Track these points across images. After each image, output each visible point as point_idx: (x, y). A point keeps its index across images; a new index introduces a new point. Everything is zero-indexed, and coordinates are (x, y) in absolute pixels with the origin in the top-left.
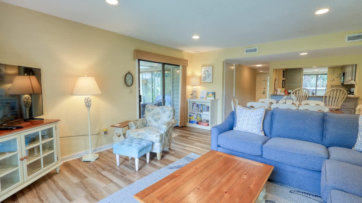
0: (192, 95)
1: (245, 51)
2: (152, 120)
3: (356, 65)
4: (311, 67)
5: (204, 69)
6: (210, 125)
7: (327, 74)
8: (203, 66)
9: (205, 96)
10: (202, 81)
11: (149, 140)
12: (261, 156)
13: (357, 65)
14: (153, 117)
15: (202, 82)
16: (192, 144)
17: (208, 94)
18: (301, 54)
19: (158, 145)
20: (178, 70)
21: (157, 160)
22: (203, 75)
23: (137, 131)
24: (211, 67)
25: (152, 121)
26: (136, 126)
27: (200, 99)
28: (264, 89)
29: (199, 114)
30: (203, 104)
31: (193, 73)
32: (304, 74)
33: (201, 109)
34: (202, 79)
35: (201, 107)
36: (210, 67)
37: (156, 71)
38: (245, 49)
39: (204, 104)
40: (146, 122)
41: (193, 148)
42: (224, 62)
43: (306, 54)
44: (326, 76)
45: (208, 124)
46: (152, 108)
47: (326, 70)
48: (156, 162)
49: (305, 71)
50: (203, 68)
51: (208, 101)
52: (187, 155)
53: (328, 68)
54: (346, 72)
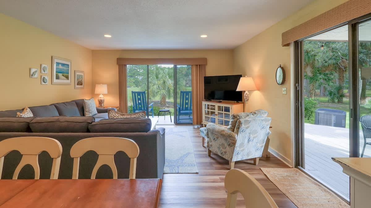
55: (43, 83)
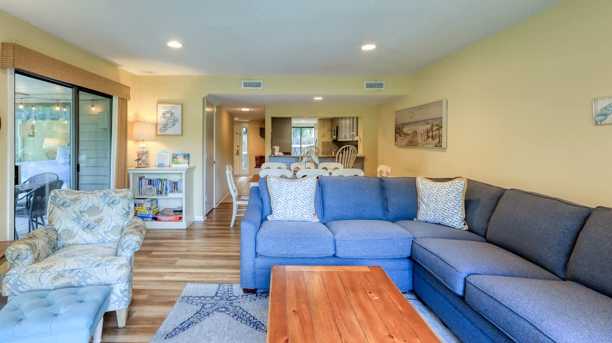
0: (139, 160)
1: (243, 83)
2: (76, 228)
3: (357, 118)
4: (302, 117)
5: (162, 109)
6: (184, 218)
8: (159, 102)
9: (167, 162)
10: (162, 133)
11: (97, 281)
12: (334, 256)
13: (359, 118)
14: (78, 219)
15: (159, 133)
16: (171, 265)
17: (174, 157)
18: (315, 99)
19: (123, 289)
20: (93, 106)
21: (117, 328)
22: (161, 120)
23: (48, 267)
24: (179, 107)
25: (75, 231)
26: (36, 255)
27: (157, 168)
28: (238, 146)
29: (154, 199)
30: (162, 177)
31: (136, 114)
32: (292, 126)
33: (160, 189)
34: (159, 128)
35: (160, 184)
36: (176, 106)
37: (21, 104)
38: (243, 81)
39: (166, 178)
40: (55, 237)
41: (179, 273)
42: (204, 99)
43: (320, 98)
45: (180, 216)
46: (73, 197)
47: (314, 122)
48: (117, 335)
49: (294, 122)
50: (160, 106)
51: (181, 172)
52: (181, 291)
53: (317, 119)
54: (340, 126)
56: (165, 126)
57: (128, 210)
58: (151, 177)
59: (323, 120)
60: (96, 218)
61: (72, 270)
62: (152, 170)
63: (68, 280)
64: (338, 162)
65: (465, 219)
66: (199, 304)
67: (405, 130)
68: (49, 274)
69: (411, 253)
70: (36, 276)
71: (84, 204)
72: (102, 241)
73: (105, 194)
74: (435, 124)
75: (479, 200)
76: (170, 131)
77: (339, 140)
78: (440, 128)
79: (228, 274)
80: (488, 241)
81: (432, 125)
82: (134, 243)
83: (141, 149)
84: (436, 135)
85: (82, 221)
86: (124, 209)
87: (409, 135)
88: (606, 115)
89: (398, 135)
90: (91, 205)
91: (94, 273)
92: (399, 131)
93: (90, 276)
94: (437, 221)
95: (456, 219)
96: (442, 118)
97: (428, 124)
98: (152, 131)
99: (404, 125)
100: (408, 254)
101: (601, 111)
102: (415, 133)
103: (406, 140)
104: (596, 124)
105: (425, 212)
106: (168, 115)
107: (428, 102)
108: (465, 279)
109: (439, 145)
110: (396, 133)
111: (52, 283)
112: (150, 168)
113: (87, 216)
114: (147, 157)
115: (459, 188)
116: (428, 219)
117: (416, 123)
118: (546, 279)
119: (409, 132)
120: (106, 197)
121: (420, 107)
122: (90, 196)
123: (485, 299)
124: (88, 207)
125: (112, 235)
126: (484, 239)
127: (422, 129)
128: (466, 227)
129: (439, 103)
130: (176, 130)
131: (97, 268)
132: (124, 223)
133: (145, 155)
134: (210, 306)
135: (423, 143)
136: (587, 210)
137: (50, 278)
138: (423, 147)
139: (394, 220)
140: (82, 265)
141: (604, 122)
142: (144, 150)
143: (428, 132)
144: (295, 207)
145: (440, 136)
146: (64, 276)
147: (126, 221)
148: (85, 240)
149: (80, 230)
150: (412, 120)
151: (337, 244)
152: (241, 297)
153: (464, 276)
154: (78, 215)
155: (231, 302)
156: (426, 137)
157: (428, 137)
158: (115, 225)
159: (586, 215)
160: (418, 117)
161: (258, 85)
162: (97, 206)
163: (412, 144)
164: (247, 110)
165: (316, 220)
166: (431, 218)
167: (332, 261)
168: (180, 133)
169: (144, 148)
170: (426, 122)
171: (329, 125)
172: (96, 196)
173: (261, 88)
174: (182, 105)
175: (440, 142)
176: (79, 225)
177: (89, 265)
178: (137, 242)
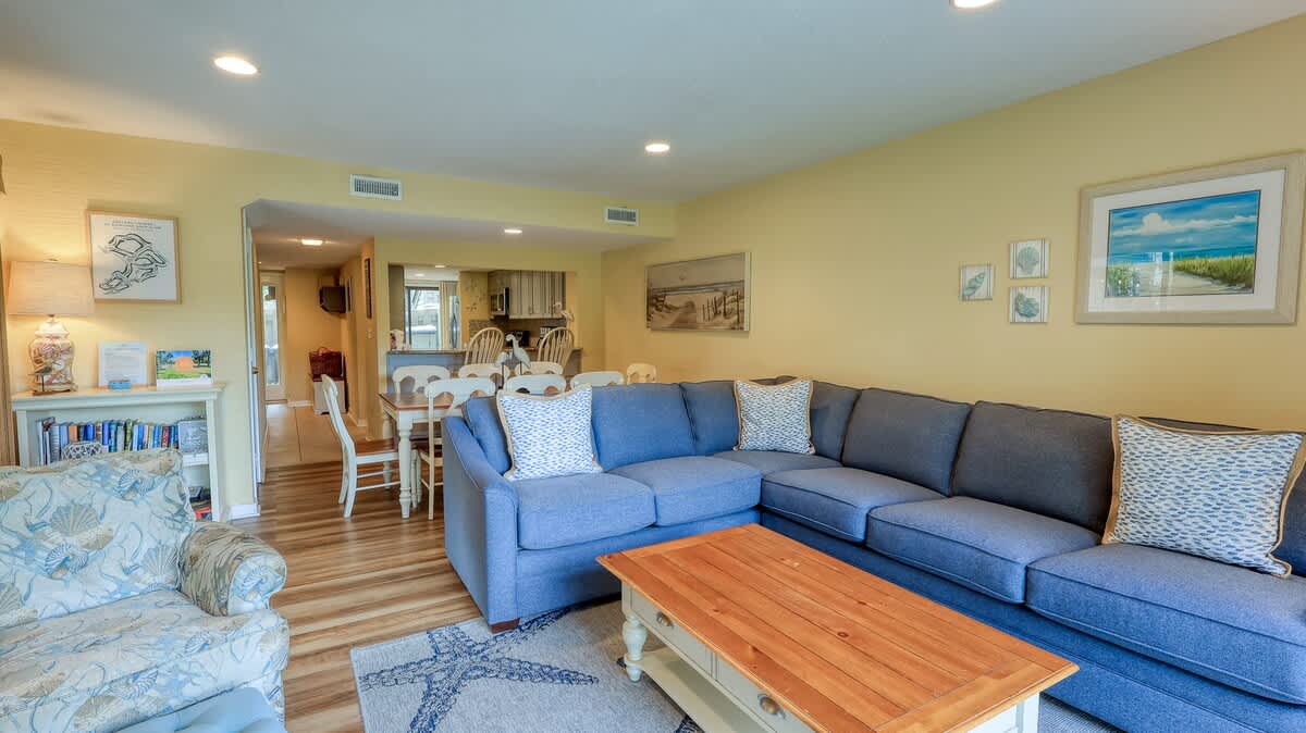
0: (42, 371)
1: (354, 183)
2: (25, 576)
3: (563, 274)
7: (437, 289)
8: (95, 208)
9: (141, 374)
10: (110, 294)
12: (656, 525)
13: (566, 276)
14: (24, 549)
15: (101, 294)
17: (160, 362)
18: (506, 231)
19: (270, 687)
22: (109, 261)
24: (169, 225)
25: (22, 585)
27: (105, 393)
34: (102, 279)
35: (120, 434)
36: (156, 222)
38: (353, 178)
42: (242, 210)
43: (519, 232)
44: (437, 293)
45: (203, 510)
47: (446, 277)
50: (96, 219)
51: (202, 398)
52: (349, 667)
53: (457, 272)
54: (515, 288)
55: (1018, 318)
56: (121, 278)
57: (180, 501)
58: (84, 419)
59: (470, 275)
60: (90, 535)
61: (135, 676)
62: (87, 400)
63: (130, 704)
64: (542, 360)
65: (810, 439)
66: (417, 679)
67: (670, 300)
68: (60, 704)
69: (761, 498)
70: (15, 722)
71: (39, 501)
72: (118, 596)
73: (98, 467)
74: (730, 291)
75: (827, 408)
76: (137, 291)
77: (511, 317)
78: (740, 298)
79: (427, 609)
80: (845, 465)
81: (725, 293)
82: (270, 575)
83: (48, 341)
84: (732, 309)
85: (40, 553)
86: (170, 501)
87: (677, 308)
88: (974, 288)
89: (654, 309)
90: (63, 505)
91: (202, 666)
92: (655, 301)
93: (190, 676)
94: (773, 447)
95: (800, 441)
96: (743, 281)
97: (716, 290)
98: (80, 290)
99: (666, 291)
100: (756, 502)
101: (970, 282)
102: (691, 306)
103: (671, 319)
104: (964, 299)
105: (754, 435)
106: (132, 246)
107: (712, 254)
108: (867, 516)
109: (738, 327)
110: (649, 304)
111: (77, 726)
112: (79, 394)
113: (57, 537)
114: (69, 363)
115: (803, 392)
116: (759, 444)
117: (693, 288)
118: (933, 499)
119: (677, 305)
120: (108, 477)
121: (699, 261)
122: (52, 478)
123: (904, 536)
124: (53, 509)
125: (148, 575)
126: (839, 464)
127: (703, 299)
128: (813, 451)
129: (739, 257)
130: (163, 285)
131: (206, 653)
132: (177, 538)
133: (64, 357)
134: (443, 675)
135: (707, 323)
136: (966, 406)
137: (70, 712)
138: (707, 329)
139: (710, 453)
140: (157, 656)
141: (972, 297)
142: (58, 342)
143: (716, 303)
144: (563, 448)
145: (740, 312)
146: (113, 698)
147: (181, 530)
148: (62, 604)
149: (39, 576)
150: (685, 283)
151: (660, 504)
152: (493, 642)
153: (866, 512)
154: (23, 540)
155: (481, 655)
156: (712, 313)
157: (716, 314)
158: (153, 544)
159: (967, 412)
160: (695, 277)
161: (393, 190)
162: (85, 501)
163: (684, 324)
164: (318, 243)
165: (597, 469)
166: (762, 443)
167: (650, 535)
168: (173, 296)
169: (57, 338)
170: (713, 287)
171: (482, 285)
172: (71, 477)
173: (399, 198)
174: (177, 221)
175: (739, 322)
176: (33, 566)
177: (180, 650)
178: (277, 570)
